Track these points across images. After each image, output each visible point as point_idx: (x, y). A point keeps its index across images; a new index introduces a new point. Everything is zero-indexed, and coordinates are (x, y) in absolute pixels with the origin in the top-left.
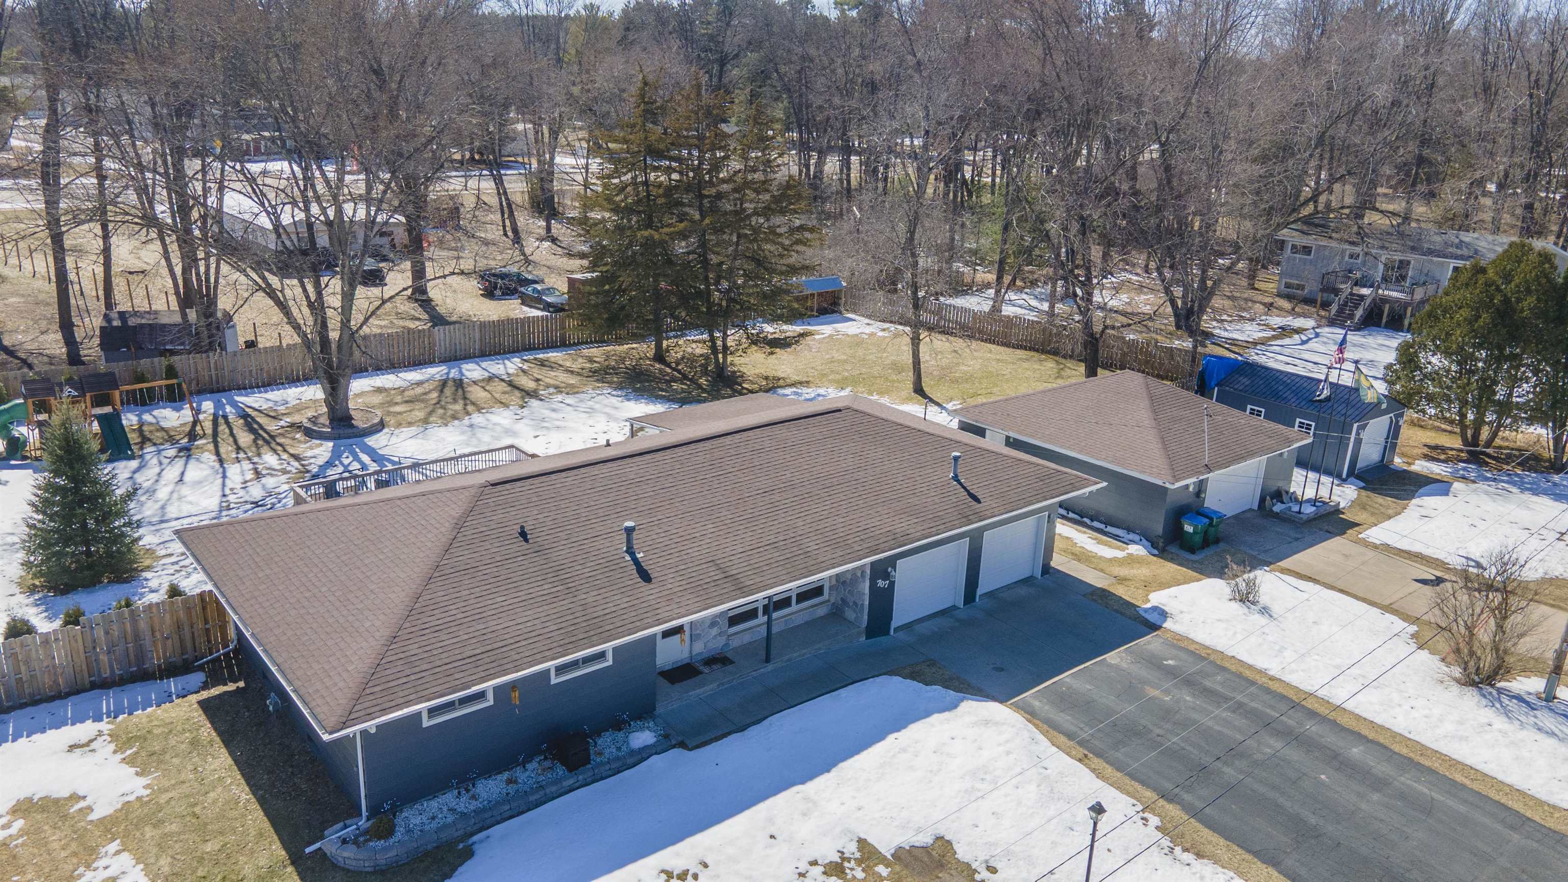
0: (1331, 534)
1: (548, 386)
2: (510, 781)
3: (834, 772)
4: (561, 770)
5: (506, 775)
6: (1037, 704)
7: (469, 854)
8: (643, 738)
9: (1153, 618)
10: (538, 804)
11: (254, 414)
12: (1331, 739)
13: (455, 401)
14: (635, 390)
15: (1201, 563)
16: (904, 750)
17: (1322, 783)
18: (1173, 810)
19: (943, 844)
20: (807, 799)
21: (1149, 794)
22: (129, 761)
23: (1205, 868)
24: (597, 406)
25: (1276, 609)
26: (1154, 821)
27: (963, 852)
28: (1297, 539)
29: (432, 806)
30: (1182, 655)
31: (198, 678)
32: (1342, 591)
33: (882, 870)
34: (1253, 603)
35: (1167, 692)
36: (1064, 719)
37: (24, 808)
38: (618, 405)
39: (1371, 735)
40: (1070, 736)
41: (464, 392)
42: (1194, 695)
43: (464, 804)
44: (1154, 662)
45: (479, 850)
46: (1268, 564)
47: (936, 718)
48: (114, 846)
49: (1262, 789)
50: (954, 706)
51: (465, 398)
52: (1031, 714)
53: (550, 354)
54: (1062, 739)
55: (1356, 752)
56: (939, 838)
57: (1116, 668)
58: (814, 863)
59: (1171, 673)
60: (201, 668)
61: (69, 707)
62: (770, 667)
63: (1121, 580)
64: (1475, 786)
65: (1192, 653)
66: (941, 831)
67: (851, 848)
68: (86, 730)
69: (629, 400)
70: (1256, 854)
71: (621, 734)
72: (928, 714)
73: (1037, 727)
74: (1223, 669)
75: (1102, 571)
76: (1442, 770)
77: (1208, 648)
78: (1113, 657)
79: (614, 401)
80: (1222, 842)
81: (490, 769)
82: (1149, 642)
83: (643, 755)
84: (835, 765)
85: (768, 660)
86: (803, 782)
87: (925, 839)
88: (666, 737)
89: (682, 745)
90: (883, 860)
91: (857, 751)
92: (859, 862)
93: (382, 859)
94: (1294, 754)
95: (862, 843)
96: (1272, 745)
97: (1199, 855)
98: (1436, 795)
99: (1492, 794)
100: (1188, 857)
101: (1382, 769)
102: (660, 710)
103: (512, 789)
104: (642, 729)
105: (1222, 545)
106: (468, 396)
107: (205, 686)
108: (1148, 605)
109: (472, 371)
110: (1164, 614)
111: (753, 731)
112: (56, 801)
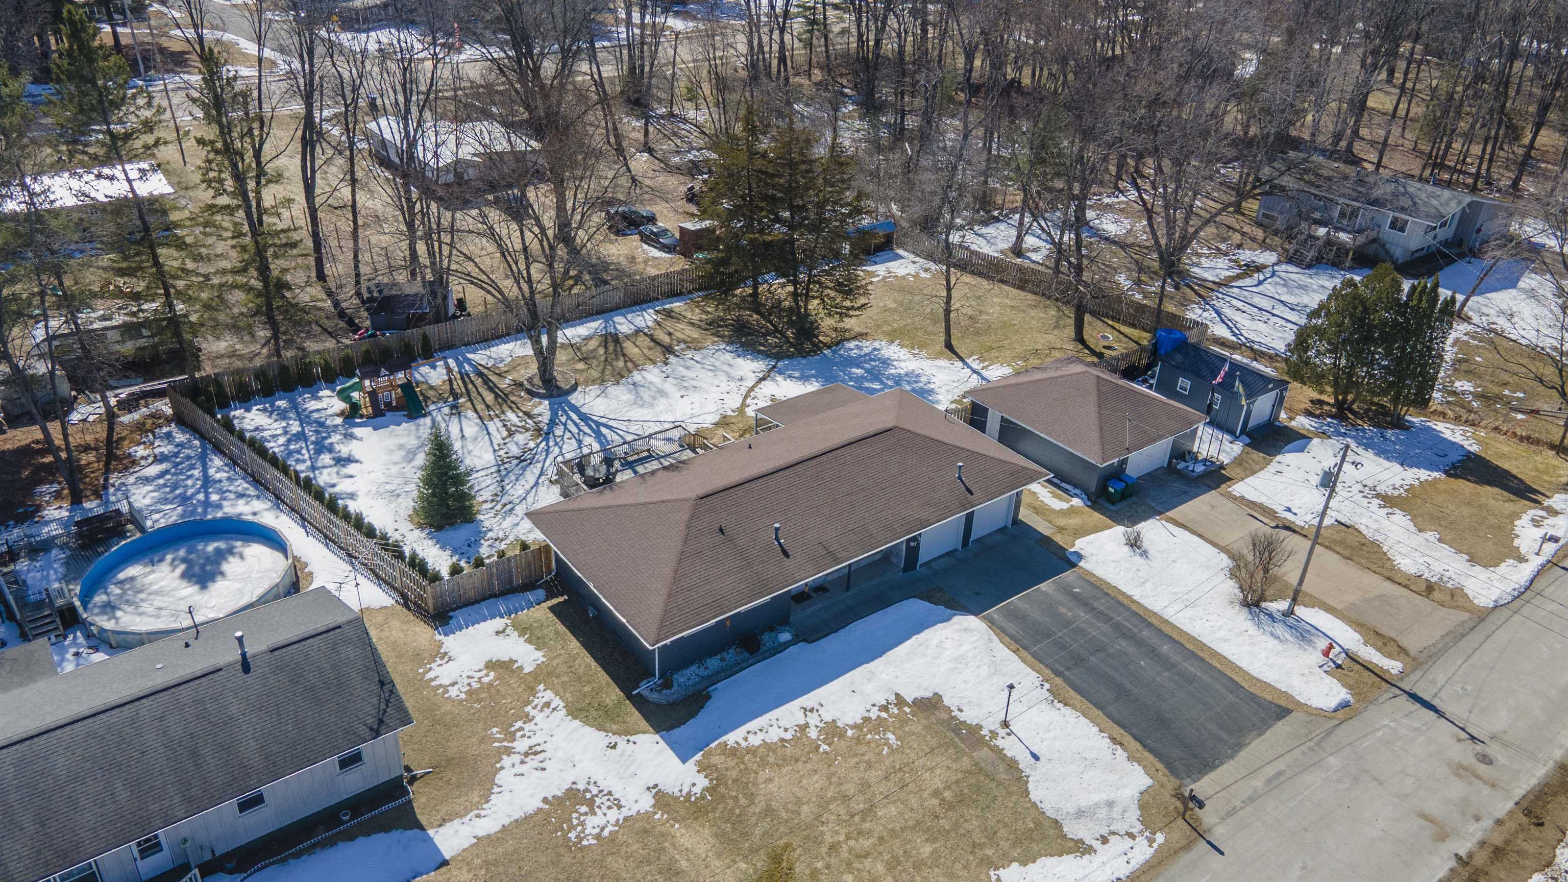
0: (1211, 488)
1: (679, 341)
2: (722, 660)
3: (884, 657)
4: (746, 655)
5: (719, 657)
6: (996, 616)
7: (708, 697)
8: (785, 637)
9: (1073, 559)
10: (737, 672)
11: (485, 371)
12: (1155, 640)
13: (617, 359)
14: (743, 345)
15: (1117, 512)
16: (920, 645)
17: (1141, 667)
18: (1058, 681)
19: (938, 697)
20: (870, 672)
21: (1047, 671)
22: (528, 641)
23: (1067, 711)
24: (717, 364)
25: (1152, 552)
26: (1047, 686)
27: (947, 701)
28: (1185, 493)
29: (688, 672)
30: (1086, 585)
31: (541, 593)
32: (1200, 536)
33: (907, 709)
34: (1139, 548)
35: (1071, 610)
36: (1010, 627)
37: (491, 665)
38: (732, 362)
39: (1177, 638)
40: (1011, 637)
41: (622, 348)
42: (1085, 612)
43: (702, 672)
44: (1067, 590)
45: (713, 694)
46: (1160, 513)
47: (939, 626)
48: (541, 687)
49: (1107, 669)
50: (948, 619)
51: (624, 355)
52: (991, 623)
53: (675, 304)
54: (1007, 638)
55: (1165, 648)
56: (936, 694)
57: (1045, 593)
58: (874, 705)
59: (1076, 598)
60: (540, 586)
61: (484, 608)
62: (849, 593)
63: (1061, 529)
64: (1222, 668)
65: (1092, 584)
66: (937, 690)
67: (892, 698)
68: (498, 623)
69: (739, 356)
70: (1095, 704)
71: (773, 634)
72: (934, 624)
73: (994, 631)
74: (1107, 594)
75: (1050, 522)
76: (1208, 659)
77: (1101, 580)
78: (1044, 586)
79: (728, 357)
80: (1079, 697)
81: (711, 655)
82: (1068, 576)
83: (786, 645)
84: (884, 653)
85: (848, 590)
86: (868, 662)
87: (929, 694)
88: (797, 635)
89: (805, 640)
90: (907, 704)
91: (896, 645)
92: (896, 705)
93: (671, 699)
94: (1131, 650)
95: (897, 695)
96: (1123, 644)
97: (1066, 705)
98: (1199, 674)
99: (1229, 674)
100: (1060, 705)
101: (1176, 658)
102: (791, 619)
103: (724, 663)
104: (784, 631)
105: (1134, 498)
106: (625, 352)
107: (548, 598)
108: (1073, 550)
109: (623, 324)
110: (1080, 557)
111: (842, 632)
112: (504, 662)
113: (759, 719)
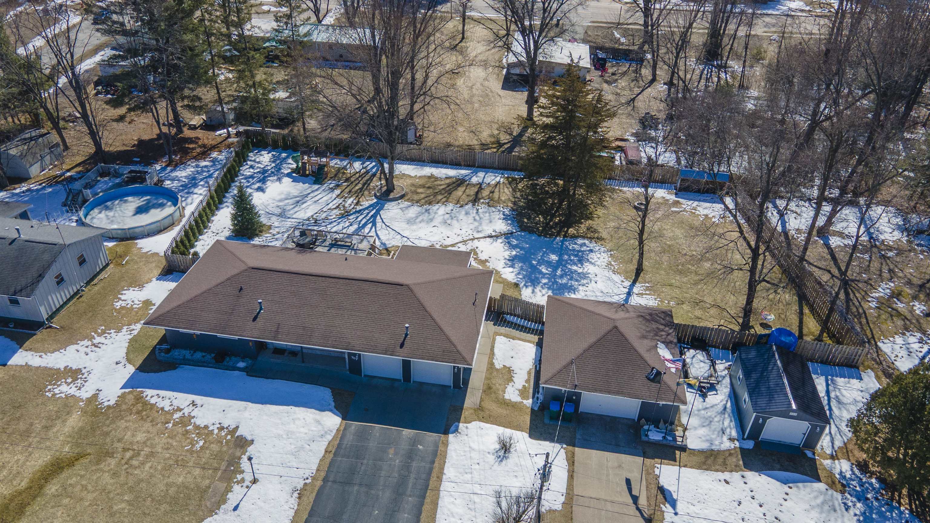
0: (644, 455)
2: (203, 356)
6: (352, 427)
7: (175, 368)
8: (241, 365)
9: (452, 430)
10: (199, 366)
12: (407, 507)
17: (371, 514)
18: (319, 483)
19: (251, 443)
21: (323, 474)
25: (511, 461)
26: (309, 481)
27: (251, 448)
29: (184, 352)
30: (431, 448)
33: (229, 437)
34: (506, 452)
35: (396, 454)
36: (350, 438)
40: (340, 443)
43: (188, 356)
44: (416, 442)
47: (312, 410)
49: (352, 499)
52: (343, 429)
54: (336, 442)
55: (406, 516)
56: (253, 441)
57: (400, 435)
58: (220, 424)
59: (412, 450)
66: (257, 439)
67: (233, 427)
73: (337, 434)
74: (433, 462)
77: (445, 452)
78: (409, 432)
80: (312, 499)
81: (202, 351)
82: (431, 436)
85: (303, 362)
87: (251, 438)
88: (247, 368)
89: (247, 372)
90: (233, 435)
91: (278, 404)
92: (229, 431)
93: (160, 359)
94: (385, 500)
95: (237, 427)
96: (387, 494)
97: (299, 497)
103: (201, 358)
105: (571, 425)
108: (461, 425)
110: (457, 431)
111: (267, 380)
113: (171, 393)
